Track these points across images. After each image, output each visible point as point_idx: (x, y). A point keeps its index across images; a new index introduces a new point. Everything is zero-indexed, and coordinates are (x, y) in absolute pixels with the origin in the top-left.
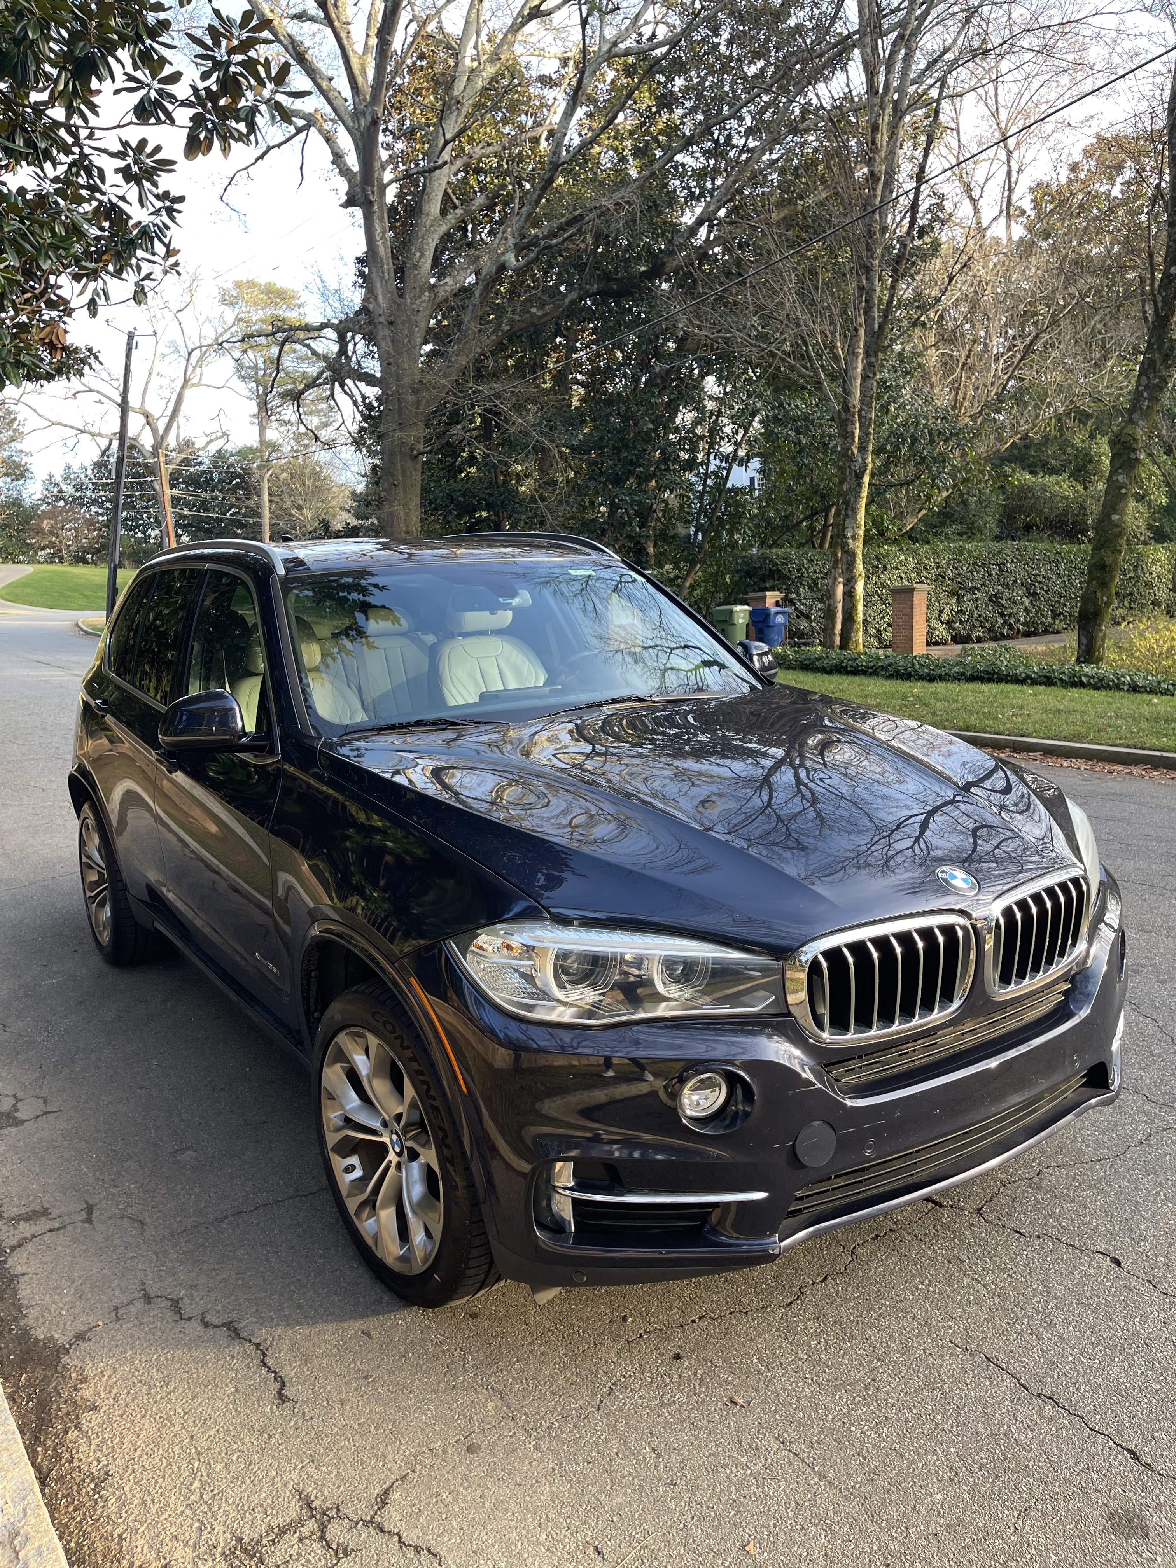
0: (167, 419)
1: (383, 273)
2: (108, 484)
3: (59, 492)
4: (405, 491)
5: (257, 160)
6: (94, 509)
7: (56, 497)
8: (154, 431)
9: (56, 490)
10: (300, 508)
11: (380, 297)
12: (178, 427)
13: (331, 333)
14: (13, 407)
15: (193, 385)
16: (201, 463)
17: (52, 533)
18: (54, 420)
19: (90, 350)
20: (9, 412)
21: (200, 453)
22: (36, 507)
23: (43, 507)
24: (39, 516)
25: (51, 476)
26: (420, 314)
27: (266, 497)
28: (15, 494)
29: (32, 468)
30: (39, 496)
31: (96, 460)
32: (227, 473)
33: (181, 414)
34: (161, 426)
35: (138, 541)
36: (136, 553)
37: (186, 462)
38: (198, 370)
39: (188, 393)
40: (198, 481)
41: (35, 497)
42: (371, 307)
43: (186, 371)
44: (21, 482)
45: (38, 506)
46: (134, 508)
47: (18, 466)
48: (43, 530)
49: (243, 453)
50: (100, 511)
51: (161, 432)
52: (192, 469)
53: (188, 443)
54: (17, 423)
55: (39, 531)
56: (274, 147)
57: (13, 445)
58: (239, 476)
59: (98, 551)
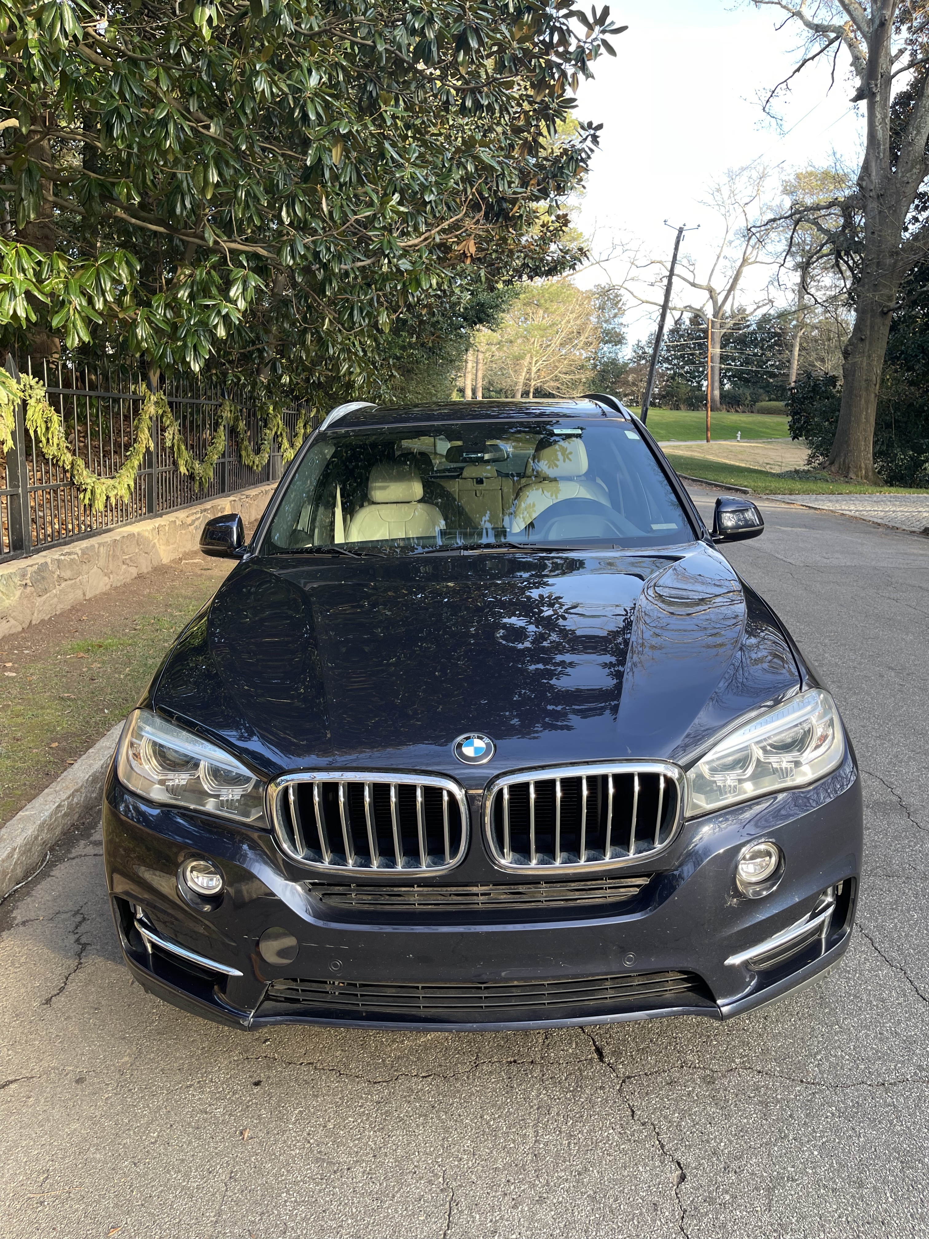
0: (725, 293)
1: (879, 153)
2: (677, 346)
3: (643, 353)
4: (870, 344)
5: (794, 73)
6: (665, 365)
7: (640, 357)
8: (715, 303)
9: (640, 352)
10: (822, 360)
11: (874, 174)
12: (734, 299)
13: (836, 210)
14: (620, 292)
15: (750, 264)
16: (748, 326)
17: (634, 384)
18: (644, 299)
19: (581, 249)
20: (617, 296)
21: (749, 318)
22: (626, 364)
23: (631, 365)
24: (626, 372)
25: (639, 341)
26: (909, 186)
27: (796, 352)
28: (613, 355)
29: (627, 336)
30: (629, 357)
31: (671, 328)
32: (768, 333)
33: (738, 287)
34: (720, 299)
35: (693, 389)
36: (690, 398)
37: (737, 327)
38: (755, 252)
39: (745, 269)
40: (743, 342)
41: (626, 358)
42: (864, 184)
43: (745, 253)
44: (618, 347)
45: (627, 364)
46: (694, 363)
47: (618, 335)
48: (628, 381)
49: (782, 315)
50: (670, 367)
51: (720, 303)
52: (741, 332)
53: (742, 310)
54: (621, 303)
55: (626, 383)
56: (809, 60)
57: (616, 320)
58: (776, 334)
59: (664, 397)
